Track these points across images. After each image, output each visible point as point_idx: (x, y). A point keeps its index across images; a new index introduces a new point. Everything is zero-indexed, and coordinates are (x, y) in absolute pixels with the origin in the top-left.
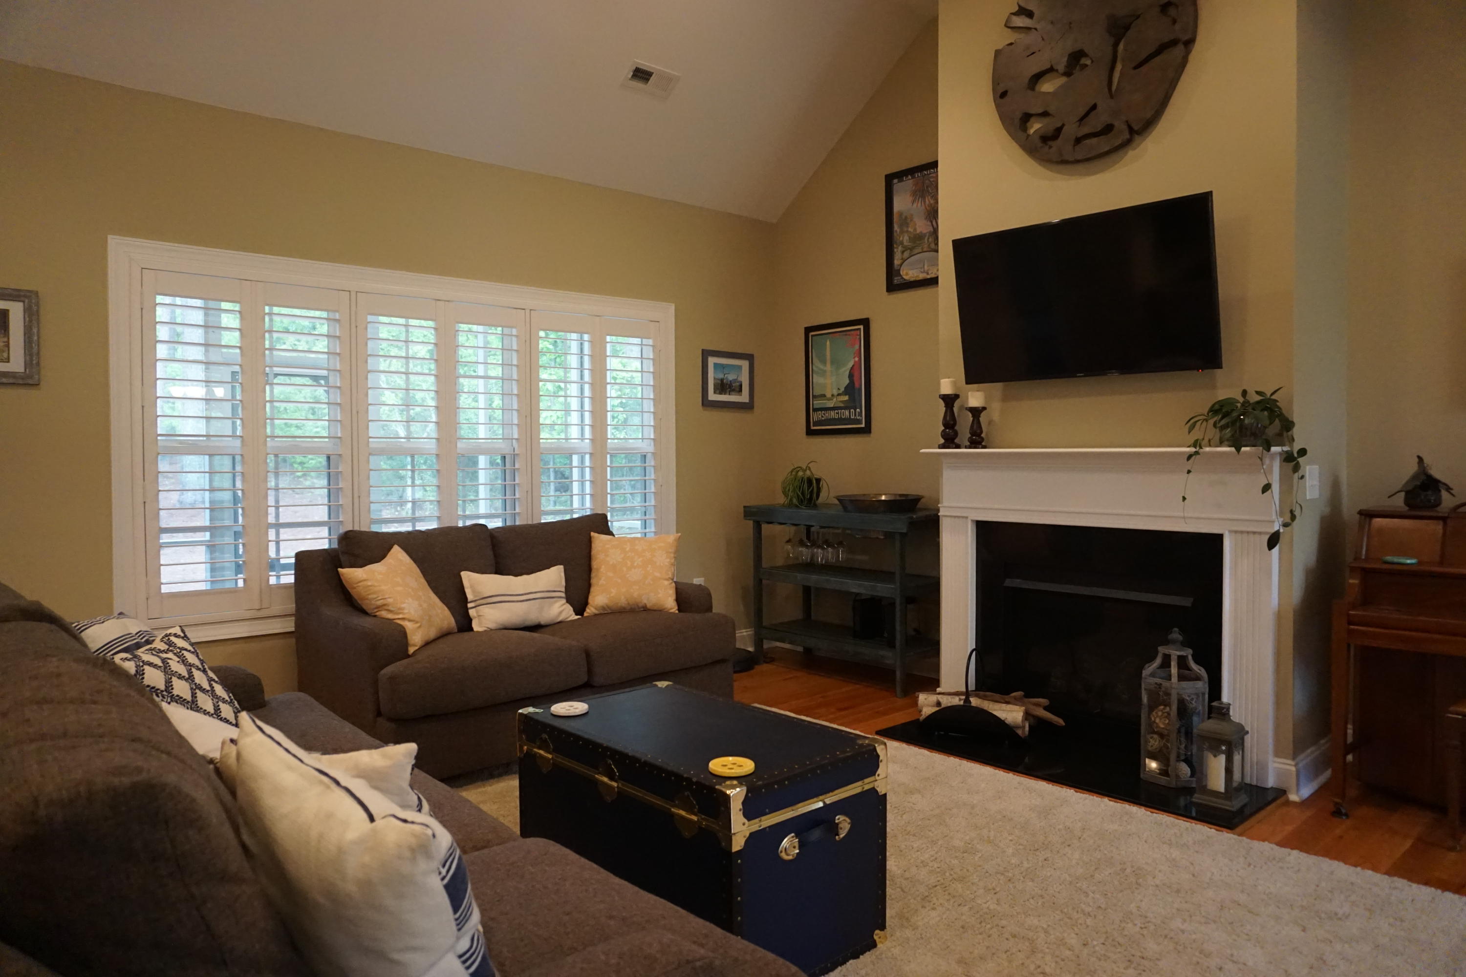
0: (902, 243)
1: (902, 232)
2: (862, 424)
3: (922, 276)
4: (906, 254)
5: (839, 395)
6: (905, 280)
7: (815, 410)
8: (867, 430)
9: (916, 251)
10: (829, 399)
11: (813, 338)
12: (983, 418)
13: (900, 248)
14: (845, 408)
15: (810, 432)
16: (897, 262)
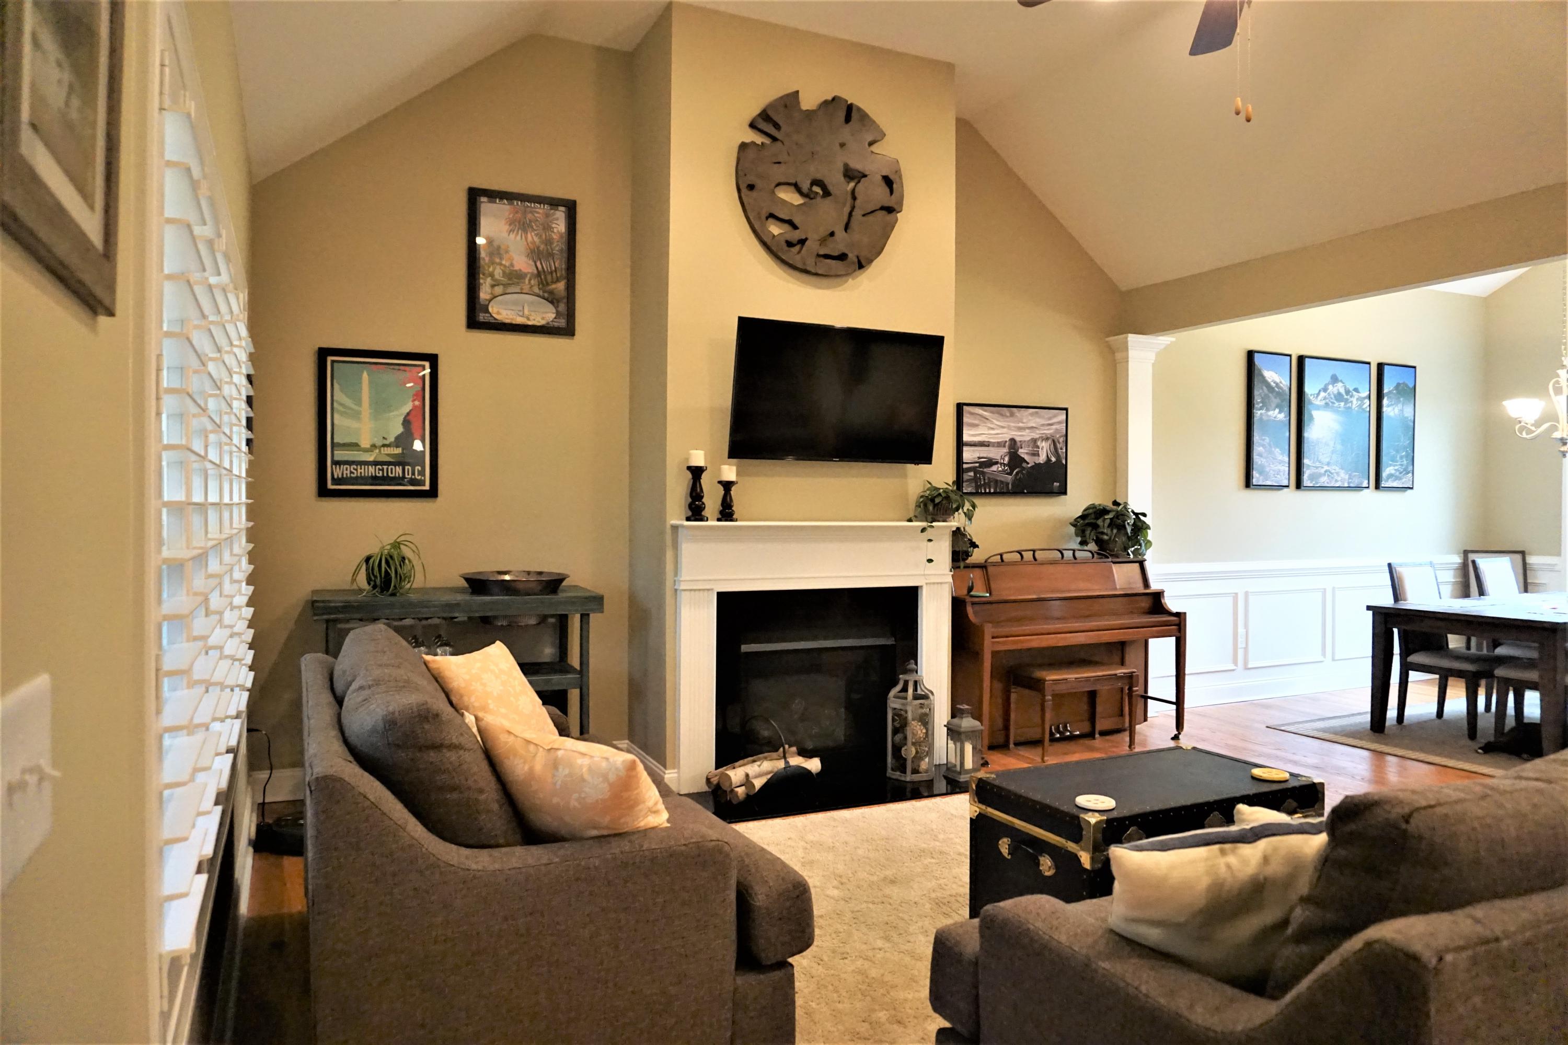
0: (492, 275)
1: (492, 263)
2: (424, 485)
3: (520, 320)
4: (499, 290)
5: (384, 446)
6: (495, 319)
7: (336, 463)
8: (433, 493)
9: (510, 290)
10: (366, 450)
11: (336, 365)
12: (734, 491)
13: (489, 280)
14: (395, 464)
15: (323, 492)
16: (484, 295)
